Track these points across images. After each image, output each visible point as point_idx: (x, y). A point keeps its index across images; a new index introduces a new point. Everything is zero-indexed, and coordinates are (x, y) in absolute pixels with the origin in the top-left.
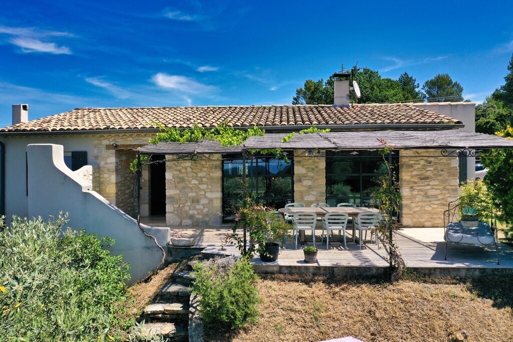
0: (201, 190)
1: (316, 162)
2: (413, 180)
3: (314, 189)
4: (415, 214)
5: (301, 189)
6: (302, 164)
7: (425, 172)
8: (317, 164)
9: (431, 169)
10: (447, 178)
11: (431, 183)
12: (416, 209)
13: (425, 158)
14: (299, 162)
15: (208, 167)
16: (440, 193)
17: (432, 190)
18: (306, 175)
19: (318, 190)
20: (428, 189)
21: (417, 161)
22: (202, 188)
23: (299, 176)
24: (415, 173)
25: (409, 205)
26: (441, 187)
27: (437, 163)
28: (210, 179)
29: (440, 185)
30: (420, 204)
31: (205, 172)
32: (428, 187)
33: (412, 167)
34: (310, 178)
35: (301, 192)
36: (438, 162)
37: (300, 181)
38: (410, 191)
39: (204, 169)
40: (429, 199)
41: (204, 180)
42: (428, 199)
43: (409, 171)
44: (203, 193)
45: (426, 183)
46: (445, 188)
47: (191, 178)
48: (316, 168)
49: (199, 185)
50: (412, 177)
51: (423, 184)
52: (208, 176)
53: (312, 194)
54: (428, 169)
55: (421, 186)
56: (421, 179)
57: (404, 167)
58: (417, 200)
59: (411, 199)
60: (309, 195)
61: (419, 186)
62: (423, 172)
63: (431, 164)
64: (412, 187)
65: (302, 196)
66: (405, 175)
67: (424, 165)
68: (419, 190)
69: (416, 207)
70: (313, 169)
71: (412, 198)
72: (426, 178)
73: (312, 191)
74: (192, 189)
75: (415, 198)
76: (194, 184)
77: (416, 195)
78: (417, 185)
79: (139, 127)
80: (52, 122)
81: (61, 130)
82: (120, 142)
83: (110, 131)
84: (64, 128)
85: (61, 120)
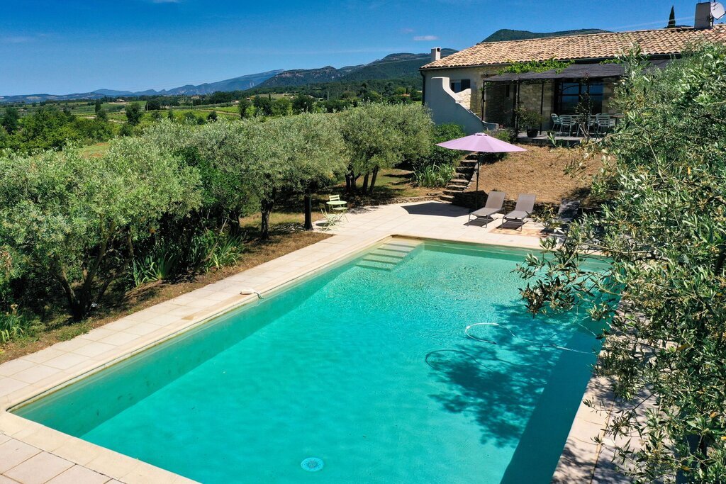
79: (500, 62)
80: (454, 60)
81: (455, 66)
82: (490, 73)
83: (483, 66)
84: (458, 65)
85: (460, 57)
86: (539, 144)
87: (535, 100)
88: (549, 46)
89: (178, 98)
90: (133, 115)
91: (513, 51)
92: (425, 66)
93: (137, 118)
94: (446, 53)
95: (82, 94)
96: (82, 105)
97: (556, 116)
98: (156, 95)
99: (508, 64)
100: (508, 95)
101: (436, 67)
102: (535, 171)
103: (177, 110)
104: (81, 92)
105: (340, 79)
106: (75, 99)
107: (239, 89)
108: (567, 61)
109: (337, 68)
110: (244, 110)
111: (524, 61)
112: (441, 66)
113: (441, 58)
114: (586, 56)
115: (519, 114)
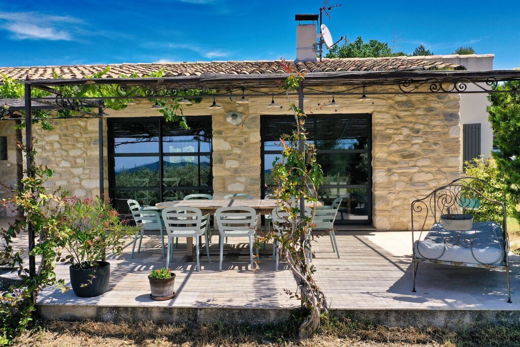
0: (74, 176)
1: (245, 133)
2: (392, 158)
3: (242, 174)
4: (393, 211)
5: (223, 174)
6: (224, 135)
7: (410, 145)
8: (246, 136)
9: (419, 141)
10: (443, 155)
11: (419, 164)
12: (396, 203)
13: (410, 125)
14: (220, 133)
15: (83, 142)
16: (432, 177)
17: (420, 174)
18: (230, 152)
19: (247, 174)
20: (414, 173)
21: (398, 129)
22: (76, 173)
23: (220, 155)
24: (394, 148)
25: (386, 197)
26: (434, 170)
27: (427, 132)
28: (88, 159)
29: (432, 167)
30: (402, 195)
31: (80, 148)
32: (415, 170)
33: (390, 138)
34: (237, 157)
35: (223, 179)
36: (429, 130)
37: (221, 161)
38: (387, 175)
39: (79, 145)
40: (416, 188)
41: (79, 161)
42: (413, 188)
43: (385, 146)
44: (77, 180)
45: (412, 164)
46: (439, 171)
47: (60, 159)
48: (246, 141)
49: (71, 169)
50: (390, 154)
51: (406, 165)
52: (84, 155)
53: (239, 182)
54: (414, 142)
55: (404, 168)
56: (404, 157)
57: (378, 138)
58: (397, 189)
59: (388, 188)
60: (234, 183)
61: (400, 168)
62: (406, 146)
63: (419, 134)
64: (389, 170)
65: (224, 184)
66: (379, 152)
67: (408, 136)
68: (401, 174)
69: (396, 199)
70: (240, 144)
71: (390, 185)
72: (412, 156)
73: (240, 176)
74: (61, 175)
75: (395, 186)
76: (63, 167)
77: (396, 181)
78: (397, 166)
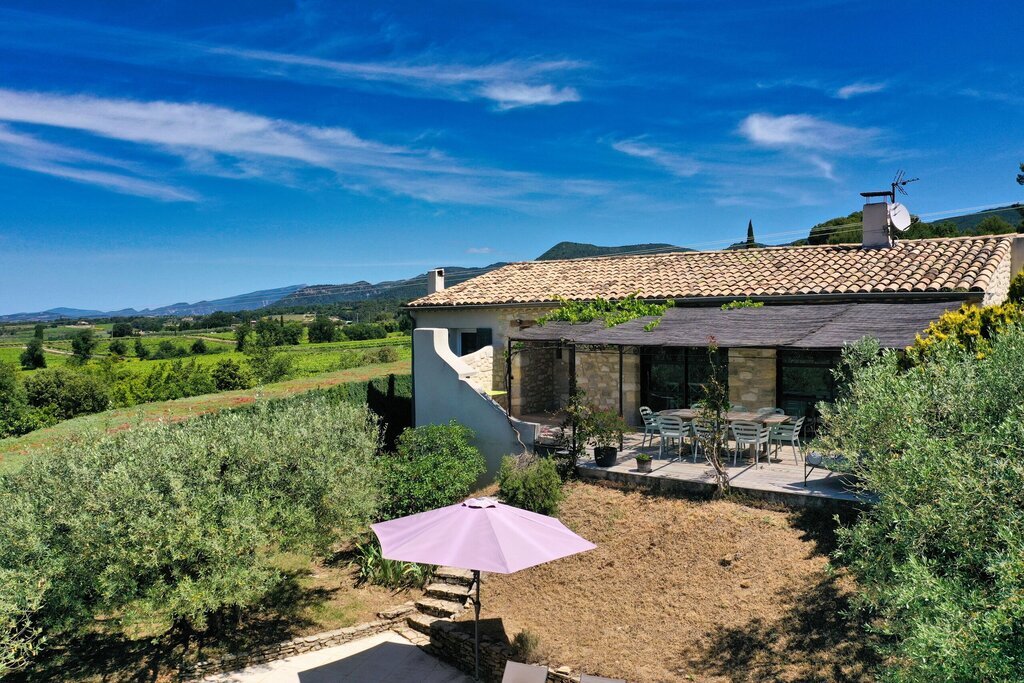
3: (755, 385)
5: (738, 384)
18: (744, 365)
19: (761, 386)
23: (735, 366)
34: (750, 370)
35: (737, 388)
37: (736, 373)
44: (614, 383)
48: (758, 355)
53: (752, 392)
60: (748, 393)
65: (738, 393)
70: (754, 357)
73: (753, 387)
74: (602, 378)
79: (542, 299)
80: (466, 291)
81: (465, 303)
82: (525, 317)
83: (511, 305)
84: (469, 301)
85: (477, 286)
86: (620, 484)
87: (607, 369)
88: (625, 271)
89: (163, 320)
90: (82, 345)
91: (565, 278)
92: (415, 303)
93: (87, 350)
94: (454, 277)
95: (30, 314)
96: (25, 330)
97: (649, 411)
98: (134, 315)
99: (555, 303)
100: (560, 356)
101: (432, 305)
102: (617, 564)
103: (155, 337)
104: (28, 312)
105: (377, 297)
106: (16, 321)
107: (248, 308)
108: (660, 300)
109: (373, 282)
110: (243, 337)
111: (583, 298)
112: (442, 302)
113: (447, 285)
114: (695, 293)
115: (577, 418)
